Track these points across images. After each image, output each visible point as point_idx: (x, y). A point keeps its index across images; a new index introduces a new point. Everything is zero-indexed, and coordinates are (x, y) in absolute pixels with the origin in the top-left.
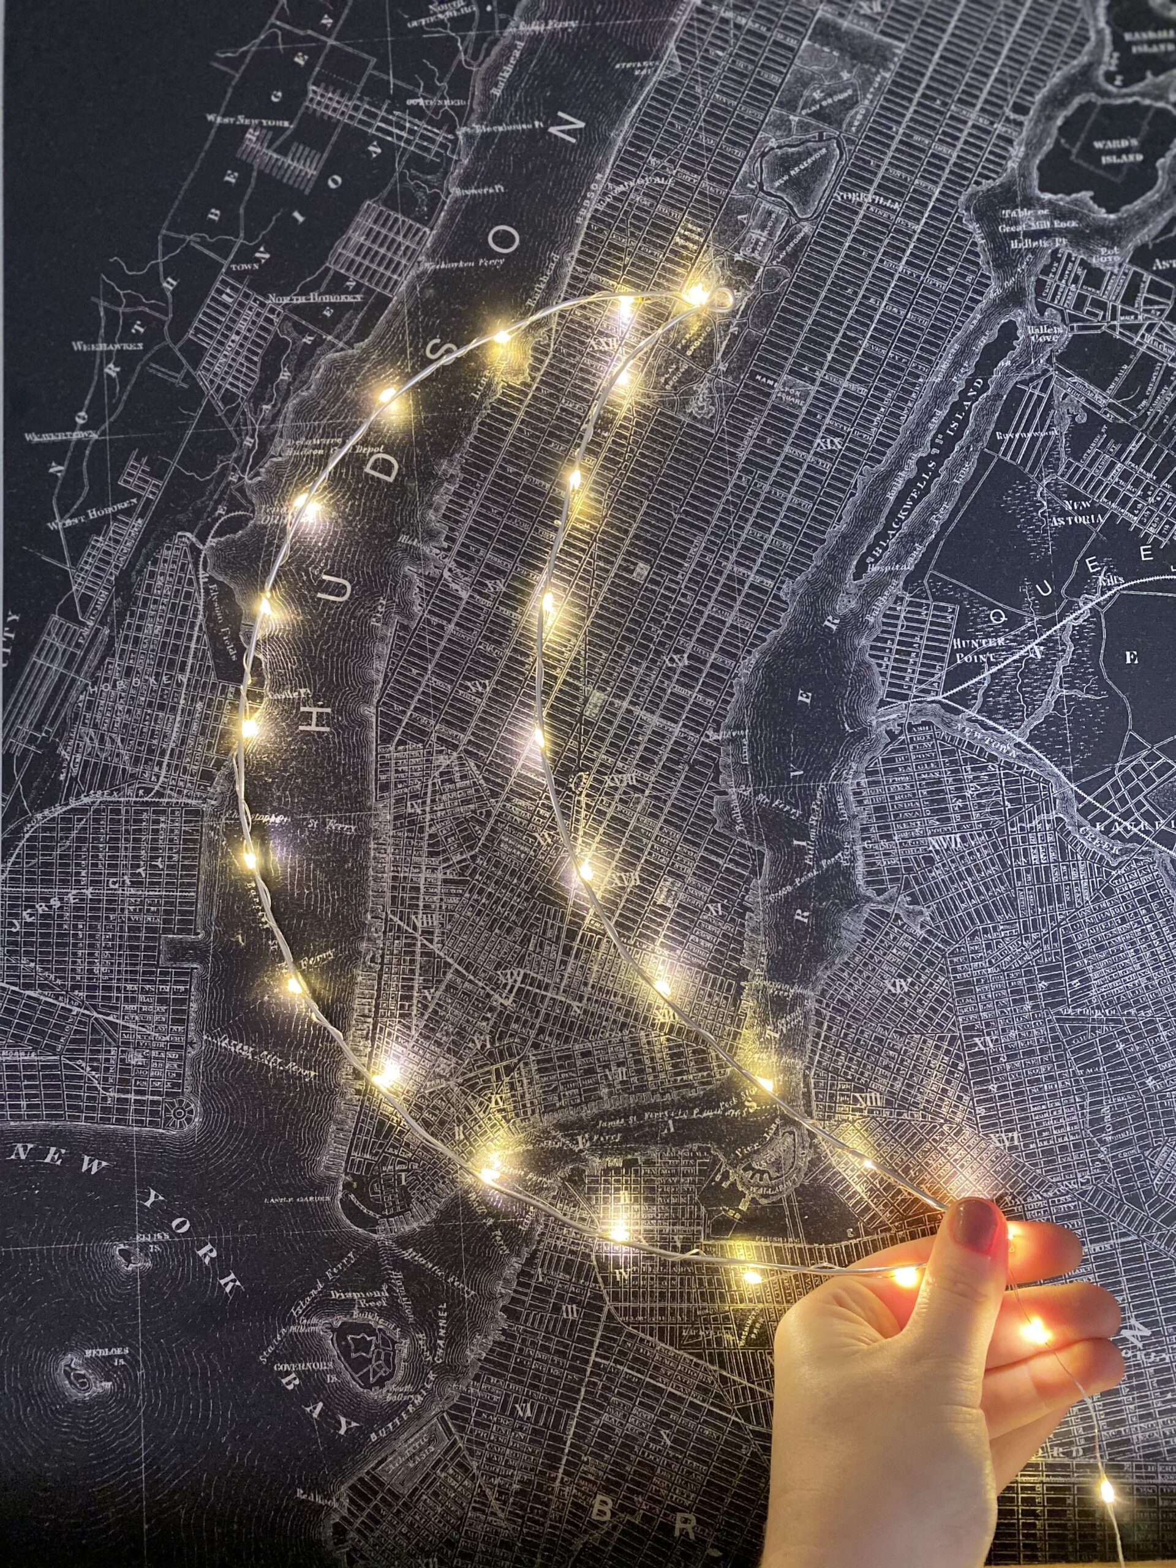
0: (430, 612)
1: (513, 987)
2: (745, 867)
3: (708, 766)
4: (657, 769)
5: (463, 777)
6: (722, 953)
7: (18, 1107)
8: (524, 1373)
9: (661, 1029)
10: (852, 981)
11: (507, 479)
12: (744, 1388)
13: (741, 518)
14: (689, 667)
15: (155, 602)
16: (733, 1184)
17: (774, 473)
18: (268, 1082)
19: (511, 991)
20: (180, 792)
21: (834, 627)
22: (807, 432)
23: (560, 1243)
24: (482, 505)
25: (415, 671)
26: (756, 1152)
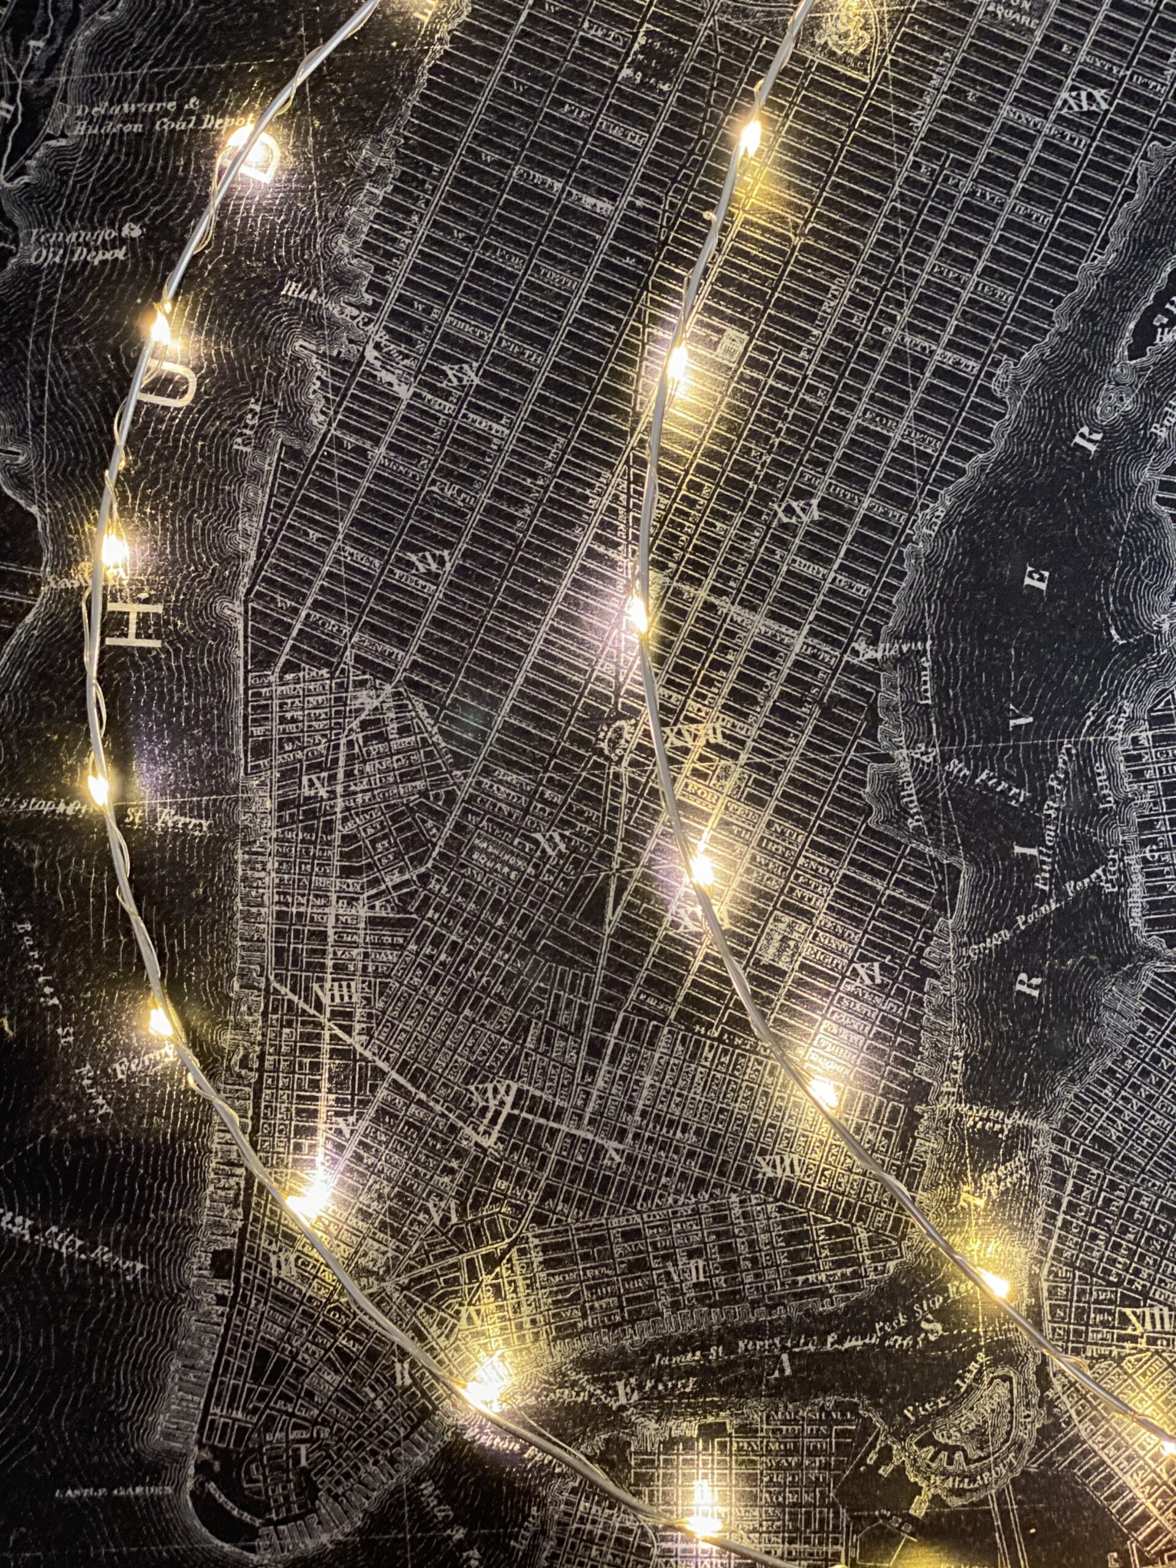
0: (342, 425)
1: (497, 1114)
2: (924, 895)
3: (857, 709)
4: (760, 715)
5: (404, 731)
6: (881, 1054)
9: (769, 1189)
10: (1120, 1103)
11: (481, 174)
13: (918, 242)
14: (822, 523)
17: (981, 157)
18: (59, 1281)
19: (494, 1121)
21: (1092, 448)
22: (1043, 77)
24: (436, 224)
25: (314, 535)
26: (942, 1412)
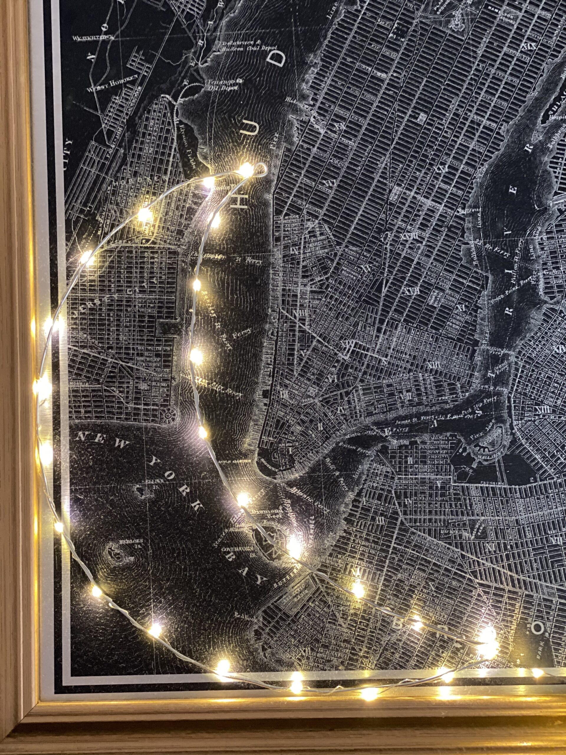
0: (303, 141)
1: (349, 349)
2: (478, 285)
3: (458, 229)
4: (429, 231)
6: (465, 332)
7: (80, 412)
8: (356, 552)
9: (431, 372)
10: (535, 346)
11: (347, 66)
12: (474, 561)
13: (479, 88)
14: (449, 173)
15: (150, 135)
16: (469, 454)
17: (498, 63)
18: (216, 399)
19: (348, 352)
20: (165, 242)
21: (530, 151)
22: (517, 39)
23: (375, 485)
24: (333, 80)
25: (294, 174)
26: (482, 437)
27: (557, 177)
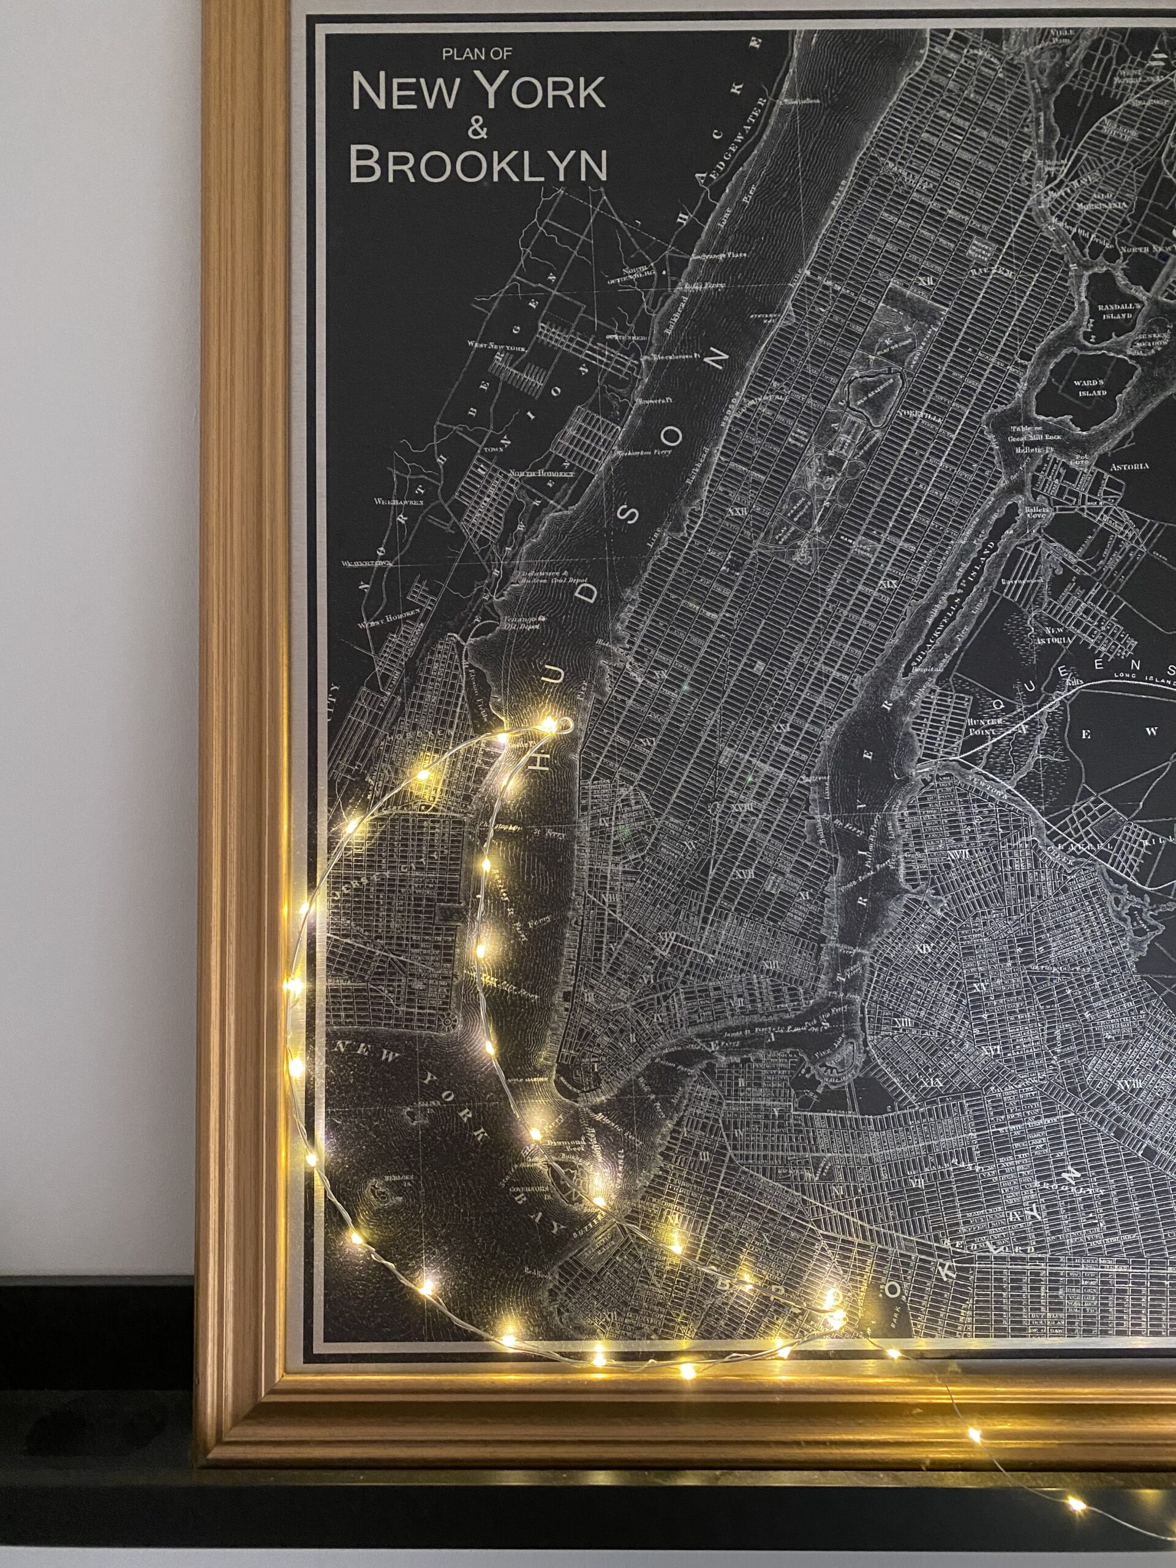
0: (617, 691)
1: (669, 943)
2: (825, 868)
3: (802, 800)
4: (767, 801)
5: (637, 803)
6: (809, 925)
7: (339, 1016)
8: (674, 1195)
9: (767, 973)
10: (894, 945)
11: (670, 603)
12: (817, 1207)
13: (828, 633)
14: (790, 733)
15: (433, 680)
16: (813, 1075)
17: (851, 603)
18: (507, 1002)
19: (667, 946)
20: (449, 809)
21: (889, 709)
22: (874, 576)
23: (698, 1112)
25: (606, 731)
26: (829, 1055)
27: (921, 741)
